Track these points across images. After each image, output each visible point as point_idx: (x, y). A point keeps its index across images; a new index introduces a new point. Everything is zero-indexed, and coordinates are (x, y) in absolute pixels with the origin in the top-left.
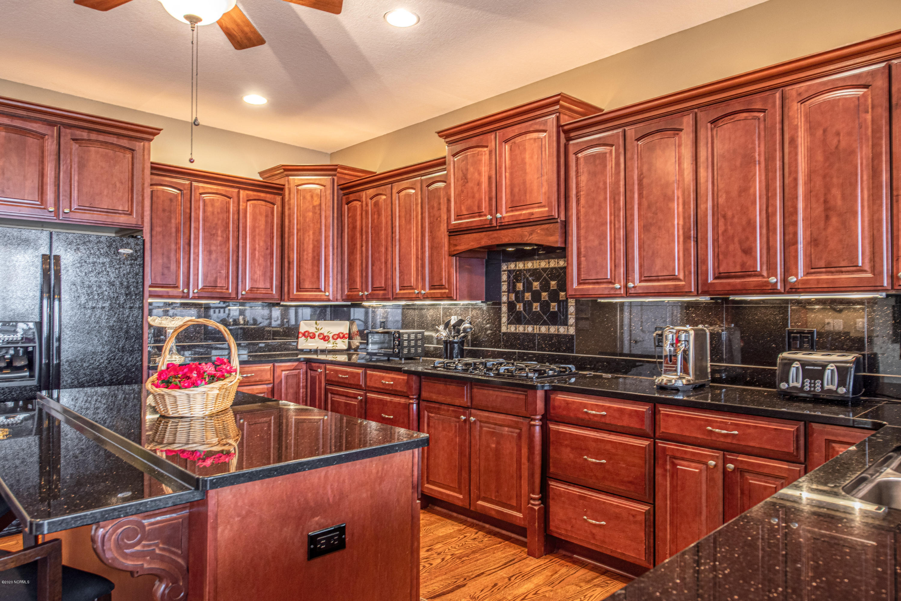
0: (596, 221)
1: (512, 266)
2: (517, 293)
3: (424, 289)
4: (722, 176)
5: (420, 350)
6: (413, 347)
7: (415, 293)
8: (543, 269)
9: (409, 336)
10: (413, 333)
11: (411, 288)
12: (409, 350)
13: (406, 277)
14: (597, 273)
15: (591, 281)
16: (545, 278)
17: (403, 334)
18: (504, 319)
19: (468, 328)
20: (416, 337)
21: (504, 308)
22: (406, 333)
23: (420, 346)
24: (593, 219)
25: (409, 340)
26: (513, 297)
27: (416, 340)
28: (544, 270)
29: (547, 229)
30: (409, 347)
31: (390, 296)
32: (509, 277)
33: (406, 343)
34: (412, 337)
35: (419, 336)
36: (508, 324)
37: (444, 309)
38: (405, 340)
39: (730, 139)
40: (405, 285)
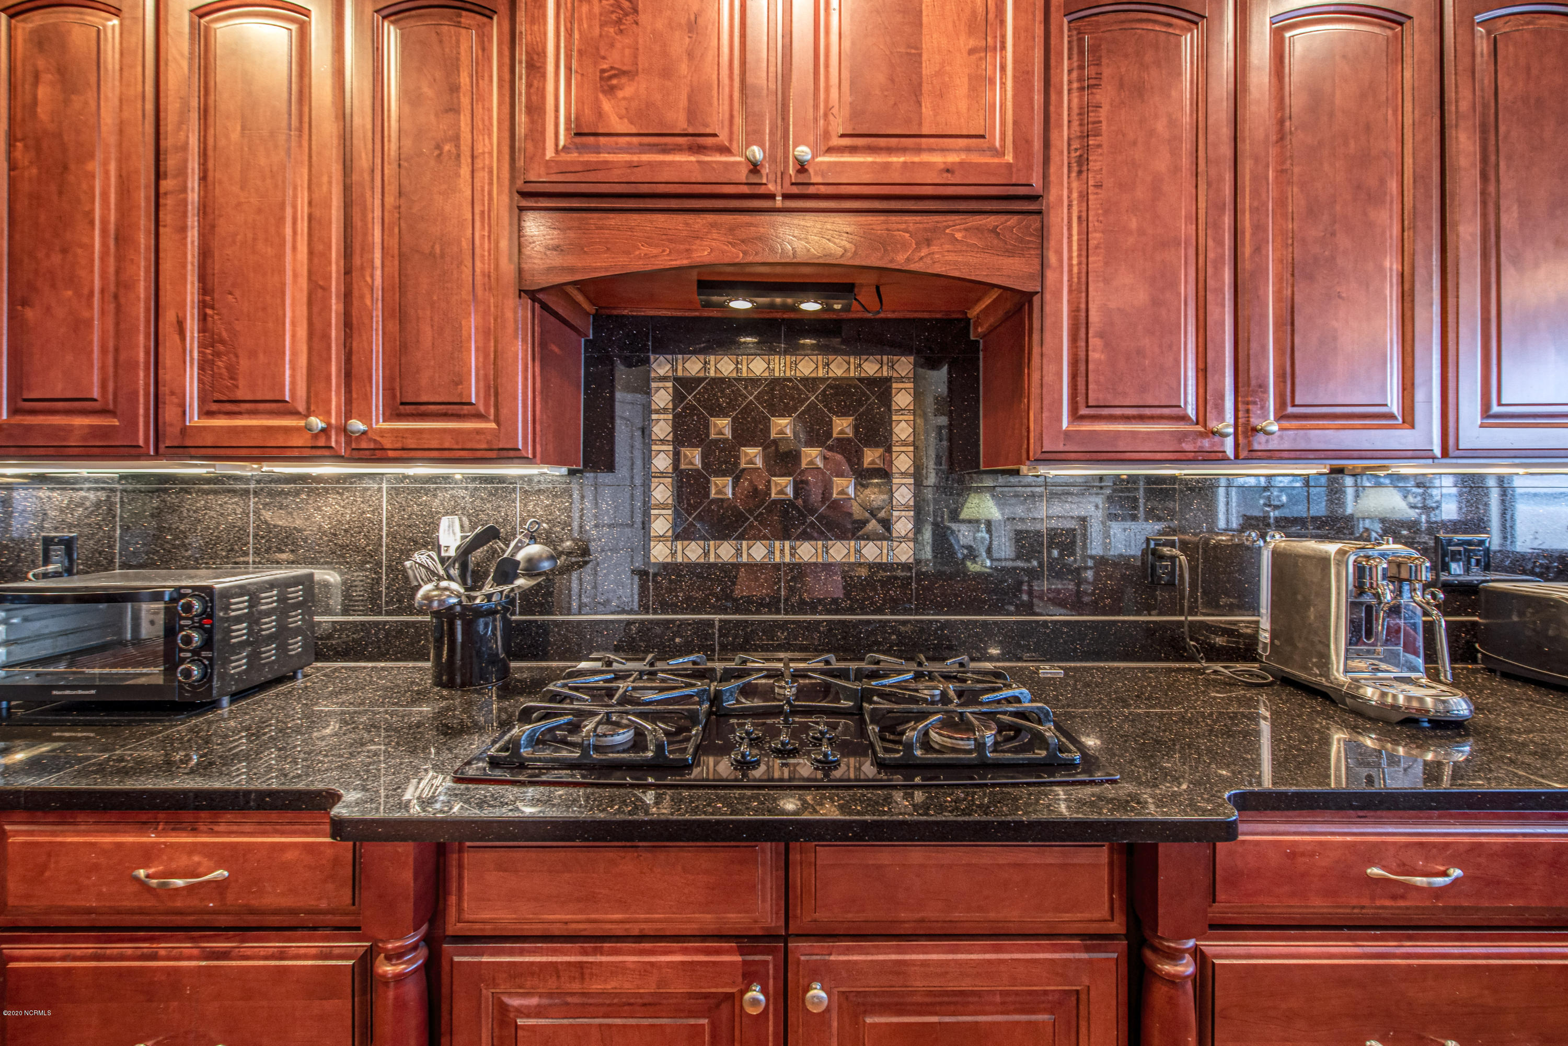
0: (1141, 232)
1: (693, 366)
2: (710, 448)
3: (365, 417)
4: (1509, 158)
5: (296, 645)
6: (270, 638)
7: (308, 428)
8: (805, 380)
9: (254, 601)
10: (272, 585)
11: (281, 407)
12: (254, 657)
13: (244, 364)
14: (1143, 389)
15: (1118, 412)
16: (812, 406)
17: (227, 594)
18: (661, 525)
19: (540, 559)
20: (282, 599)
21: (662, 492)
22: (242, 590)
23: (297, 631)
24: (1134, 224)
25: (253, 618)
26: (694, 457)
27: (284, 607)
28: (810, 383)
29: (994, 231)
30: (255, 642)
31: (142, 435)
32: (678, 397)
33: (240, 632)
34: (269, 600)
35: (296, 593)
36: (677, 537)
37: (395, 492)
38: (238, 620)
39: (1528, 69)
40: (240, 394)
